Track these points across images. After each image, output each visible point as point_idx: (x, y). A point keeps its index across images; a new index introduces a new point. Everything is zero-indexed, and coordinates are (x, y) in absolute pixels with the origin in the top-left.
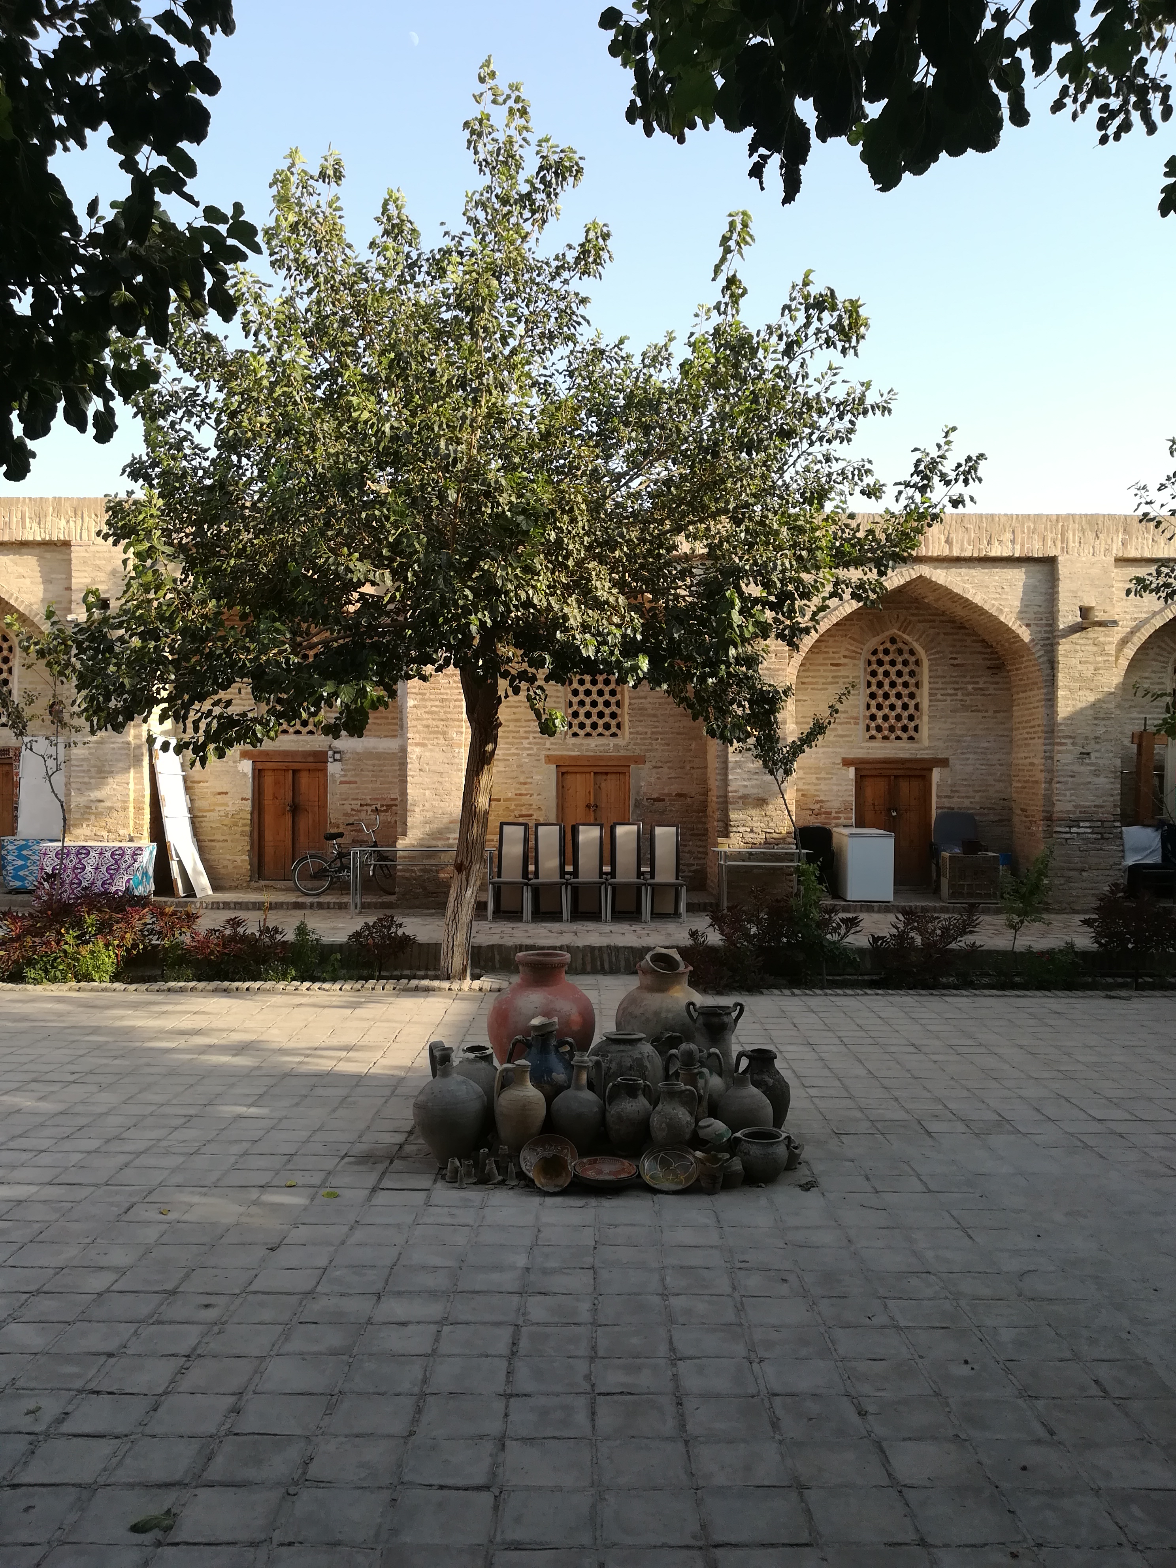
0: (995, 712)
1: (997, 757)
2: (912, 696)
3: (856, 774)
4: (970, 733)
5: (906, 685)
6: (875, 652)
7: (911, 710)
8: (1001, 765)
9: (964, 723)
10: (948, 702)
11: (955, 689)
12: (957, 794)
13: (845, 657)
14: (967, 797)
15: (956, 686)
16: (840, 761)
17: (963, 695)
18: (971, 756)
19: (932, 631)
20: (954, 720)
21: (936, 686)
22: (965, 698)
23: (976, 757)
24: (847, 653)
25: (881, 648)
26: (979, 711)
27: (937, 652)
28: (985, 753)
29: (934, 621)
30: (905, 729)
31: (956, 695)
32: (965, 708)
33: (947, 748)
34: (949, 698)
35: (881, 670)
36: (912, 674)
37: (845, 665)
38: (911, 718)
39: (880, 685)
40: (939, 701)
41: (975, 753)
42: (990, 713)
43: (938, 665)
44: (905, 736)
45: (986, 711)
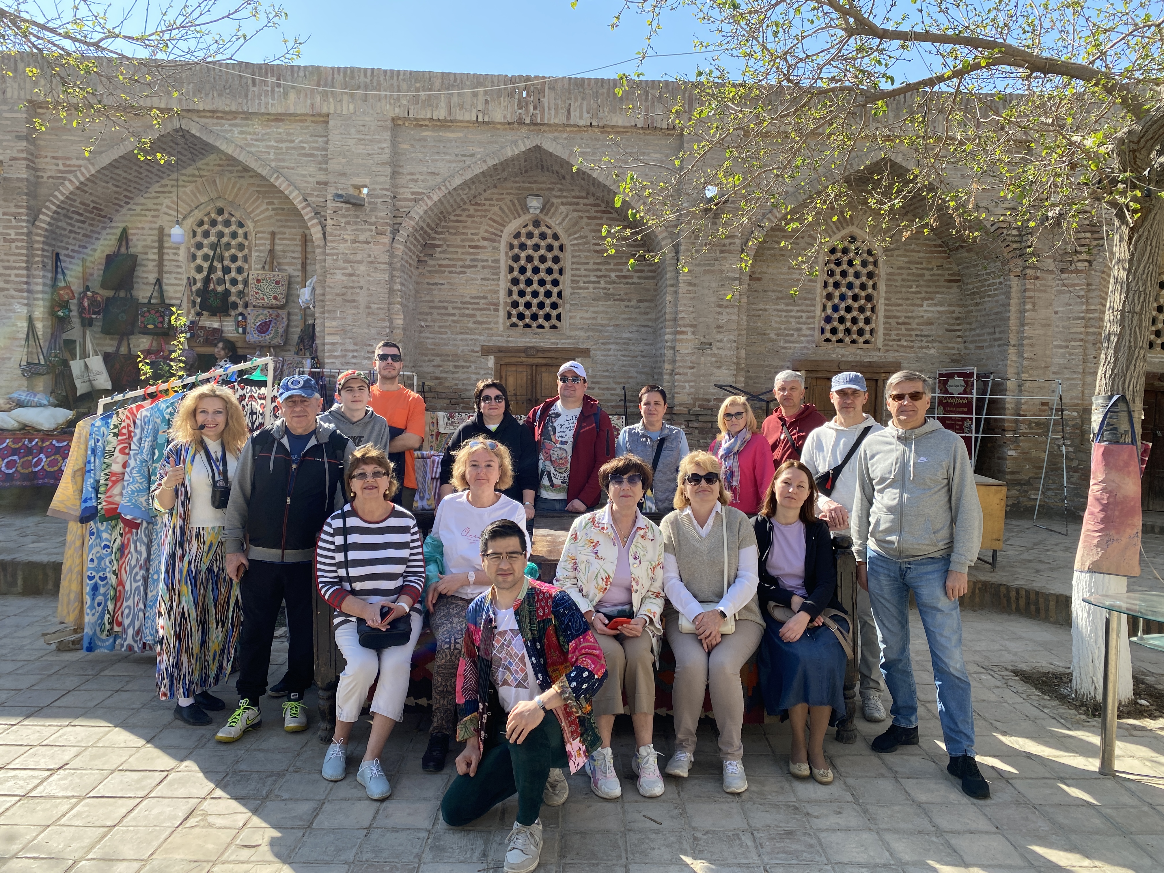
0: (639, 301)
1: (640, 348)
2: (555, 283)
3: (496, 364)
4: (612, 323)
5: (549, 271)
6: (517, 235)
7: (554, 298)
8: (643, 357)
9: (606, 313)
10: (591, 290)
11: (598, 277)
12: (597, 386)
13: (484, 239)
14: (607, 389)
15: (599, 273)
16: (478, 349)
17: (606, 283)
18: (613, 347)
19: (576, 214)
20: (596, 309)
21: (578, 272)
22: (608, 286)
23: (618, 348)
24: (486, 235)
25: (523, 231)
26: (623, 300)
27: (581, 237)
28: (628, 344)
29: (578, 204)
30: (548, 317)
31: (599, 282)
32: (608, 296)
33: (588, 338)
34: (591, 286)
35: (523, 255)
36: (556, 260)
37: (484, 247)
38: (554, 306)
39: (523, 270)
40: (581, 288)
41: (617, 344)
42: (634, 303)
43: (580, 250)
44: (546, 324)
45: (629, 301)
